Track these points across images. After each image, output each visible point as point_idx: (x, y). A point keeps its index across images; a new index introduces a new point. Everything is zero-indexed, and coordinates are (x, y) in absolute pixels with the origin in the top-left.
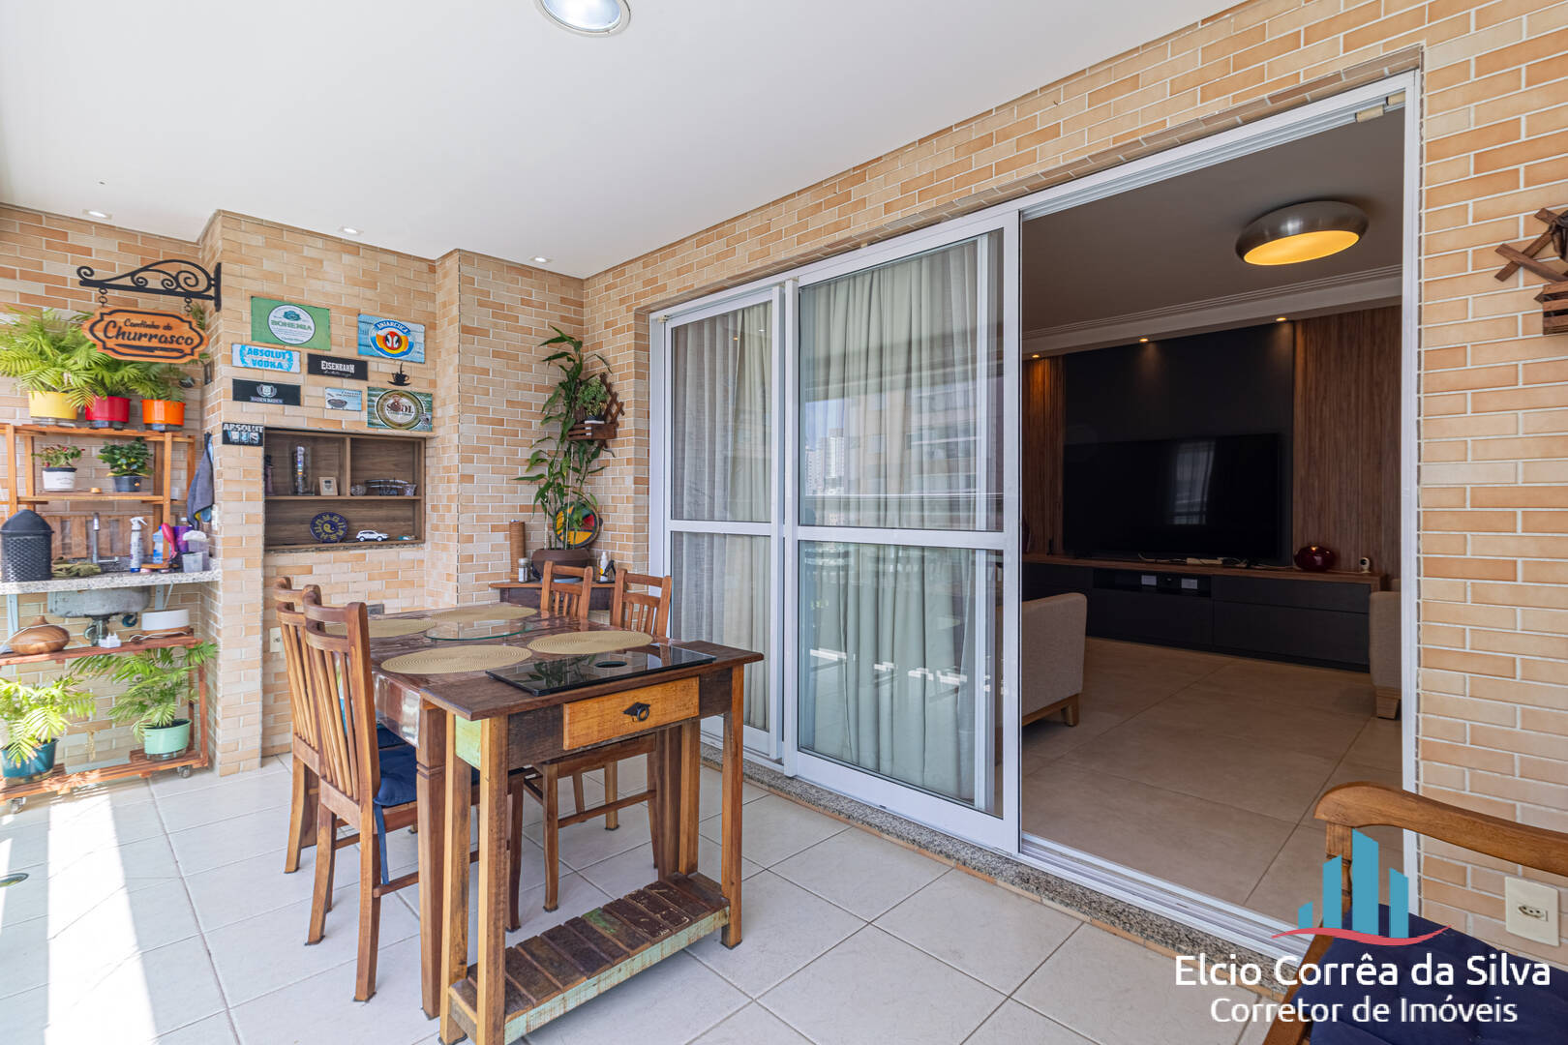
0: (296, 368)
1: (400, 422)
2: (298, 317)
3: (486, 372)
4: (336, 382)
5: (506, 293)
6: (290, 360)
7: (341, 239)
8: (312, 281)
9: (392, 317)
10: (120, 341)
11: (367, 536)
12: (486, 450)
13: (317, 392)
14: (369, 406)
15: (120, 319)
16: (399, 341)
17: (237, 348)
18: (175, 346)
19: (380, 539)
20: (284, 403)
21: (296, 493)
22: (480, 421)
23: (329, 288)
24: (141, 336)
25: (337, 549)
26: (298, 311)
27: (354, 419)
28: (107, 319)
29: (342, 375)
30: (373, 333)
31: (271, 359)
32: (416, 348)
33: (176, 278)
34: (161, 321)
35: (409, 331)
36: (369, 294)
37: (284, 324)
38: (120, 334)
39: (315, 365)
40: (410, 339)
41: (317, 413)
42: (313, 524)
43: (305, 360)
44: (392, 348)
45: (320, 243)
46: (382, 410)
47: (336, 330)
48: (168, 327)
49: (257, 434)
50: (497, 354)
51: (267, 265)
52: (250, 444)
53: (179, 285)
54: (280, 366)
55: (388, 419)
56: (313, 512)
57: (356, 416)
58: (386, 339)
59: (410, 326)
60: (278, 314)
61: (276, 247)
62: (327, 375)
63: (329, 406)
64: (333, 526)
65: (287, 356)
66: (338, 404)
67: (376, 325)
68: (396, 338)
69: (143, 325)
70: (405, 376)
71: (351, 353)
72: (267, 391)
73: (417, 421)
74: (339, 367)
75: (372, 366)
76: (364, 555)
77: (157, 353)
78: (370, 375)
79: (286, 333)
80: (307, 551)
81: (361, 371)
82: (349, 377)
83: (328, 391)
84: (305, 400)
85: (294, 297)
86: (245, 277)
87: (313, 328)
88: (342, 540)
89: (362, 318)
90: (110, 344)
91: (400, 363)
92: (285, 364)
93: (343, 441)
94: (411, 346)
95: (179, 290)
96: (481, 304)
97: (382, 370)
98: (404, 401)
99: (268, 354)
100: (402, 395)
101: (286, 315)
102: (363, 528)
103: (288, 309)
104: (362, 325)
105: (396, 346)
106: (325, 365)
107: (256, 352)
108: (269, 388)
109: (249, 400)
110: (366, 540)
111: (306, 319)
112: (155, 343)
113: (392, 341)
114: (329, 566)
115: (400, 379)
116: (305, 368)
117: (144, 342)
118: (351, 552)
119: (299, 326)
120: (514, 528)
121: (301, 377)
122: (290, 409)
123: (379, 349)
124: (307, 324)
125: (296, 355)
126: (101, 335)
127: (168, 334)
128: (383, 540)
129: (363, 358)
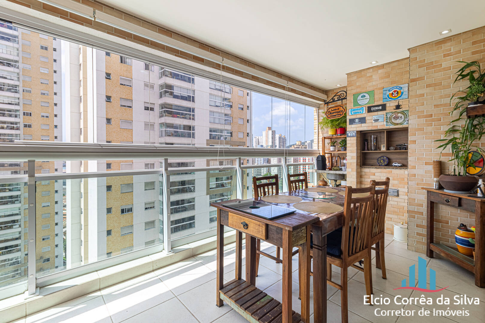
0: (364, 112)
1: (399, 123)
2: (365, 96)
3: (423, 95)
4: (376, 113)
6: (363, 110)
7: (378, 66)
8: (369, 83)
9: (395, 85)
10: (330, 115)
11: (395, 165)
12: (423, 129)
13: (370, 117)
14: (386, 119)
15: (330, 110)
16: (398, 93)
17: (350, 110)
18: (340, 113)
19: (398, 166)
20: (361, 123)
21: (372, 150)
22: (419, 117)
23: (374, 83)
24: (334, 113)
25: (382, 168)
26: (365, 94)
27: (382, 125)
28: (328, 111)
29: (377, 111)
30: (388, 93)
31: (358, 111)
32: (404, 93)
33: (340, 96)
34: (337, 108)
35: (401, 88)
36: (387, 80)
37: (361, 100)
38: (330, 113)
39: (369, 110)
40: (402, 91)
41: (371, 124)
42: (378, 160)
43: (367, 109)
44: (395, 96)
45: (371, 70)
46: (391, 120)
47: (376, 96)
48: (338, 109)
49: (354, 134)
50: (428, 86)
51: (358, 84)
52: (353, 136)
53: (340, 98)
54: (360, 112)
55: (393, 123)
56: (380, 156)
57: (382, 123)
58: (393, 94)
59: (401, 86)
60: (360, 97)
61: (360, 77)
62: (373, 112)
63: (373, 122)
64: (384, 160)
65: (362, 109)
66: (376, 120)
67: (389, 90)
68: (396, 92)
69: (334, 110)
70: (400, 105)
71: (381, 103)
72: (357, 120)
73: (404, 121)
74: (377, 108)
75: (388, 105)
76: (392, 171)
77: (336, 116)
78: (387, 108)
79: (362, 102)
80: (373, 168)
81: (384, 107)
82: (380, 111)
83: (373, 117)
84: (367, 121)
85: (364, 90)
86: (352, 90)
87: (369, 98)
88: (386, 165)
89: (384, 89)
90: (329, 116)
91: (398, 101)
92: (362, 112)
93: (384, 132)
94: (402, 93)
95: (341, 99)
96: (420, 67)
97: (391, 105)
98: (400, 115)
99: (357, 110)
100: (398, 113)
101: (362, 97)
102: (396, 161)
103: (362, 95)
104: (384, 92)
105: (396, 95)
106: (372, 109)
107: (354, 110)
108: (357, 119)
109: (353, 124)
111: (367, 96)
112: (336, 114)
113: (395, 94)
114: (380, 173)
115: (398, 107)
116: (367, 111)
117: (334, 114)
118: (387, 170)
119: (365, 99)
120: (435, 163)
121: (366, 114)
122: (363, 125)
123: (390, 98)
124: (367, 98)
125: (364, 108)
126: (327, 115)
127: (338, 111)
128: (399, 166)
129: (385, 103)
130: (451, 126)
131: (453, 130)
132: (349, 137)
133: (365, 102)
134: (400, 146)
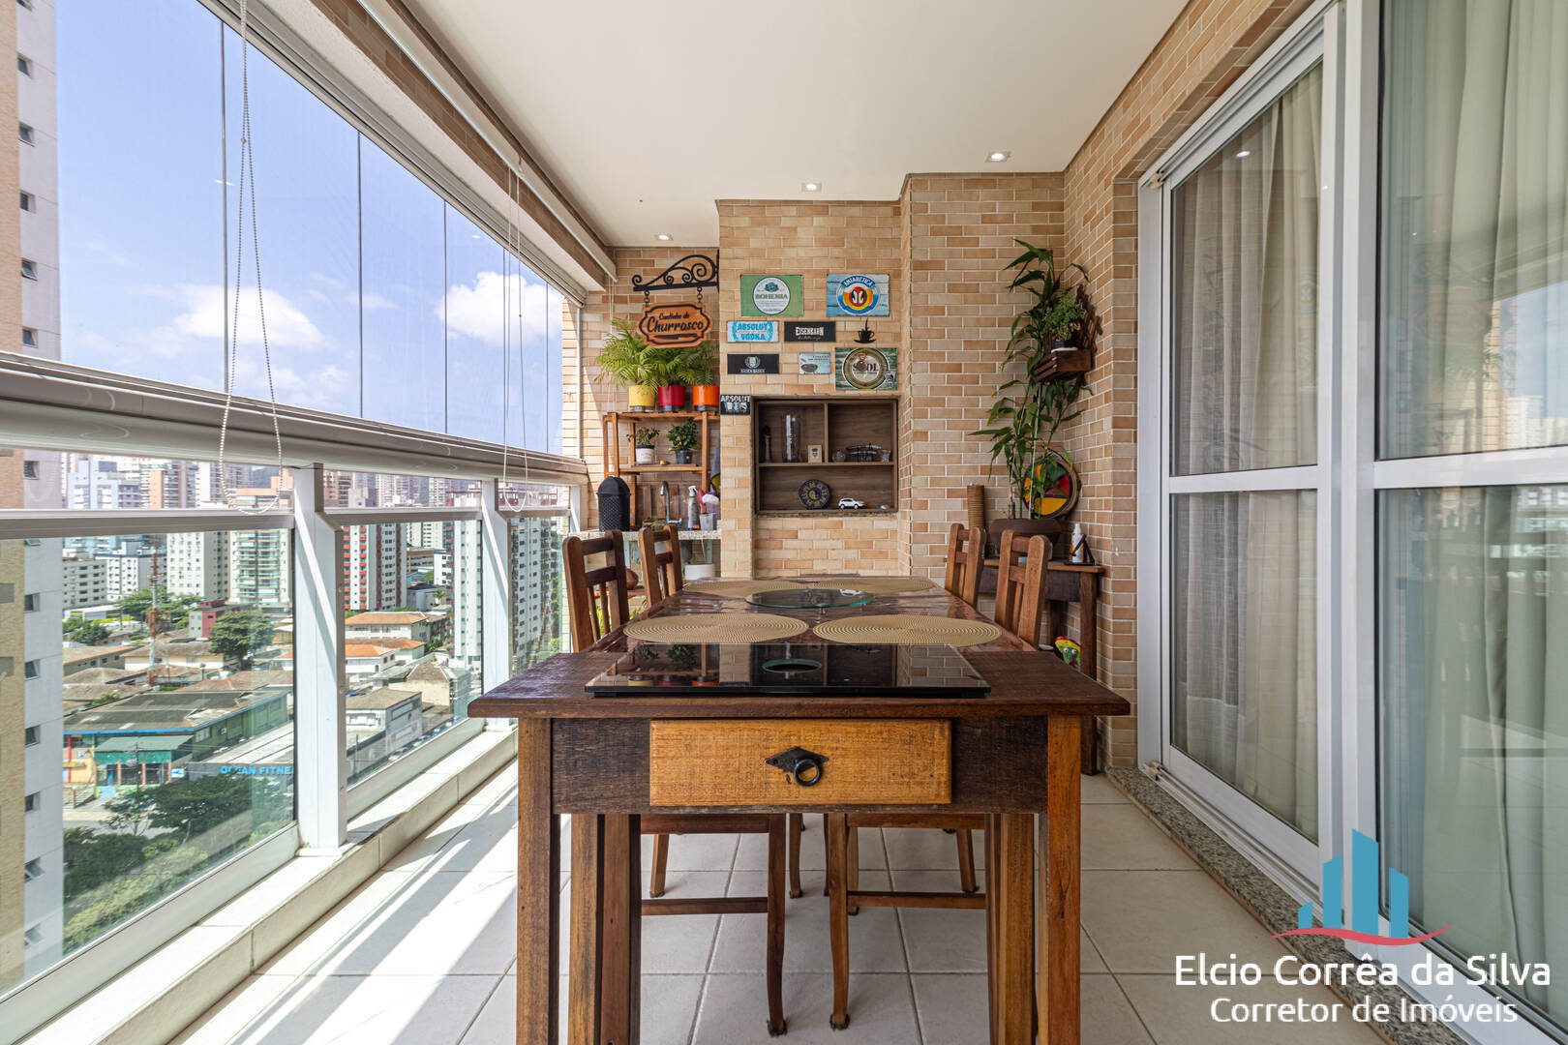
0: (775, 338)
1: (866, 384)
2: (776, 288)
3: (940, 310)
4: (808, 346)
5: (963, 213)
6: (771, 330)
7: (812, 201)
8: (787, 250)
9: (857, 272)
10: (658, 333)
11: (847, 504)
12: (940, 402)
13: (792, 357)
14: (836, 368)
15: (656, 314)
16: (864, 296)
17: (730, 324)
18: (691, 331)
19: (856, 507)
20: (766, 372)
21: (786, 461)
22: (934, 368)
23: (802, 253)
24: (670, 326)
25: (816, 515)
26: (776, 281)
27: (823, 384)
28: (649, 316)
29: (813, 339)
30: (840, 292)
31: (756, 332)
32: (881, 301)
33: (691, 272)
34: (682, 311)
35: (874, 283)
36: (836, 251)
37: (766, 297)
38: (658, 327)
39: (790, 333)
40: (875, 292)
41: (792, 379)
42: (801, 491)
43: (782, 329)
44: (858, 305)
45: (793, 211)
46: (849, 371)
47: (808, 295)
48: (687, 316)
49: (745, 404)
50: (952, 288)
51: (753, 243)
52: (740, 413)
53: (693, 278)
54: (763, 337)
55: (854, 380)
56: (801, 479)
57: (825, 380)
58: (852, 296)
59: (874, 278)
60: (760, 289)
61: (759, 224)
62: (801, 340)
63: (802, 372)
64: (818, 492)
65: (768, 327)
66: (810, 369)
67: (843, 283)
68: (861, 293)
69: (671, 317)
70: (870, 332)
71: (820, 316)
72: (753, 362)
73: (882, 379)
74: (810, 331)
75: (840, 327)
76: (841, 522)
77: (680, 339)
78: (839, 337)
79: (768, 305)
80: (792, 516)
81: (829, 332)
82: (819, 341)
83: (801, 356)
84: (784, 368)
85: (773, 269)
86: (737, 258)
87: (788, 295)
88: (825, 507)
89: (830, 278)
90: (651, 337)
91: (864, 319)
92: (767, 335)
93: (821, 407)
94: (876, 298)
95: (694, 281)
96: (935, 233)
97: (848, 328)
98: (870, 359)
99: (754, 327)
100: (867, 353)
101: (767, 288)
102: (844, 495)
103: (768, 281)
104: (830, 286)
105: (861, 302)
106: (799, 331)
107: (743, 327)
108: (754, 359)
109: (739, 372)
110: (846, 508)
111: (783, 289)
112: (679, 331)
113: (858, 296)
114: (811, 532)
115: (865, 336)
116: (782, 338)
117: (672, 332)
118: (830, 519)
119: (778, 296)
120: (973, 493)
121: (780, 345)
122: (771, 378)
123: (845, 308)
124: (783, 293)
125: (775, 325)
126: (645, 329)
127: (686, 321)
128: (859, 508)
129: (832, 319)
130: (999, 398)
131: (1002, 410)
132: (728, 413)
133: (776, 304)
134: (858, 450)
